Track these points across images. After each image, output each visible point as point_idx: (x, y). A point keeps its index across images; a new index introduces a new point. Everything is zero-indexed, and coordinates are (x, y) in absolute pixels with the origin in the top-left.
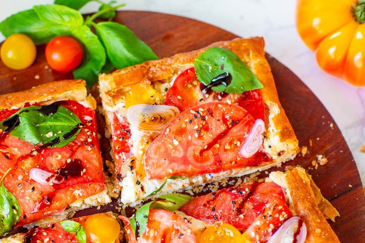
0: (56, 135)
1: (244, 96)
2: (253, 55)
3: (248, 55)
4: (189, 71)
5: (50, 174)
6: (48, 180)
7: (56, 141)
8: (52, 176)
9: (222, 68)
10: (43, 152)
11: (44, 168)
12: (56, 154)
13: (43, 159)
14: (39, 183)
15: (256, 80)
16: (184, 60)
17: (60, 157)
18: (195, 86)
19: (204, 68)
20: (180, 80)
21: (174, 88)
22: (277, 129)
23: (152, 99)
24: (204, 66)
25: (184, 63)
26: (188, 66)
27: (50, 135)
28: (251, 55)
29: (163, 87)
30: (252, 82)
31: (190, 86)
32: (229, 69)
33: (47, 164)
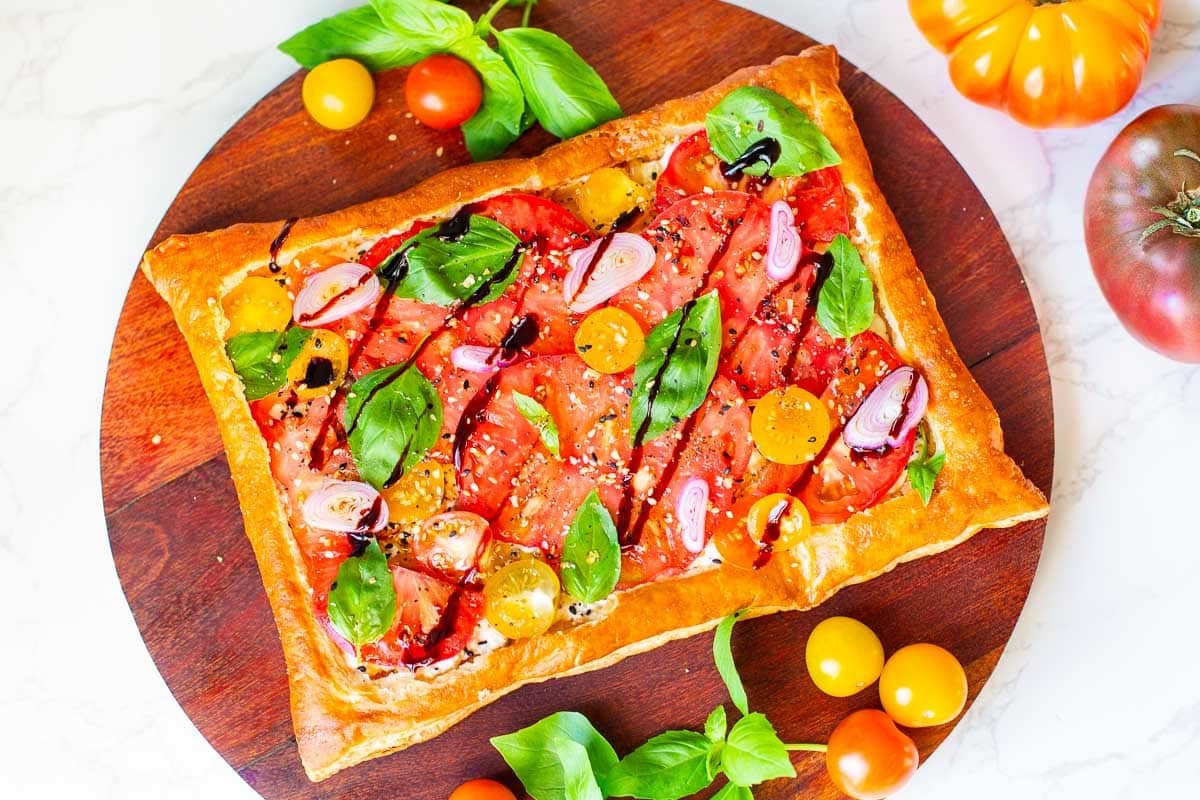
0: (480, 278)
1: (805, 180)
2: (817, 91)
3: (808, 91)
4: (696, 138)
5: (491, 351)
6: (489, 361)
7: (484, 290)
8: (496, 353)
9: (760, 128)
10: (466, 317)
11: (475, 342)
12: (490, 313)
13: (469, 329)
14: (474, 373)
15: (826, 145)
16: (684, 118)
17: (498, 317)
18: (710, 167)
19: (725, 129)
20: (680, 156)
21: (670, 172)
22: (873, 239)
23: (630, 199)
24: (726, 126)
25: (683, 122)
26: (693, 127)
27: (469, 282)
28: (813, 91)
29: (647, 170)
30: (820, 154)
31: (700, 167)
32: (774, 129)
33: (481, 336)
